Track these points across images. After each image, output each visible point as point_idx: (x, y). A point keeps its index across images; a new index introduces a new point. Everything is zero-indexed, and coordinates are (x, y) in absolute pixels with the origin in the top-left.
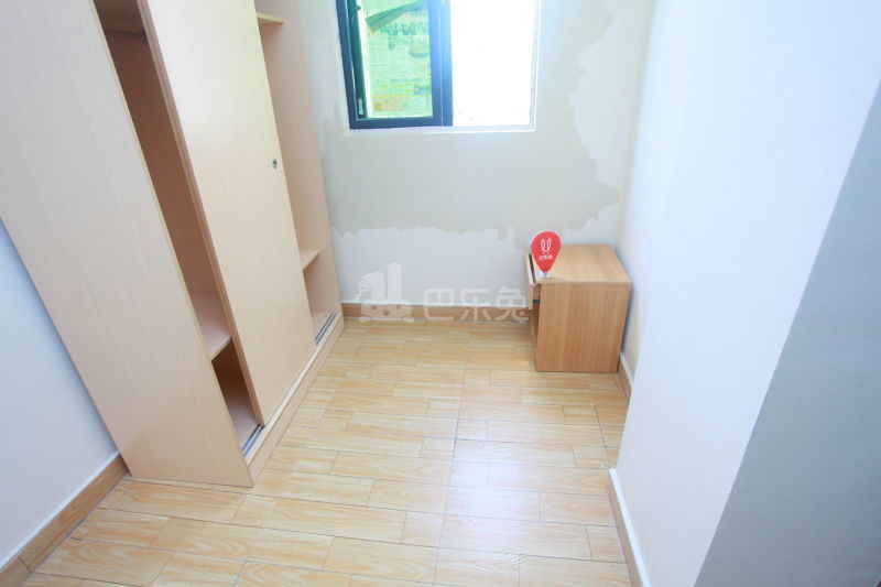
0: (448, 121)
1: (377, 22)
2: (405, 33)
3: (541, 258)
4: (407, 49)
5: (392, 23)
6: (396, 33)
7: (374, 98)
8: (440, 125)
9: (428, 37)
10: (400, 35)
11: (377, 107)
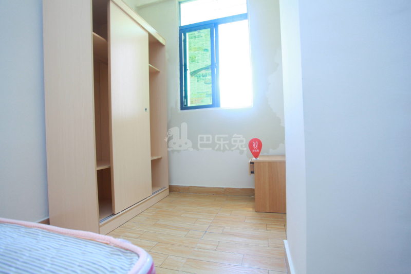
0: (218, 106)
1: (193, 73)
2: (203, 76)
3: (253, 151)
4: (203, 82)
5: (199, 73)
6: (200, 77)
7: (191, 99)
8: (215, 107)
9: (211, 77)
10: (201, 77)
11: (192, 102)
